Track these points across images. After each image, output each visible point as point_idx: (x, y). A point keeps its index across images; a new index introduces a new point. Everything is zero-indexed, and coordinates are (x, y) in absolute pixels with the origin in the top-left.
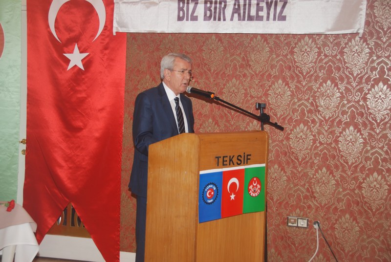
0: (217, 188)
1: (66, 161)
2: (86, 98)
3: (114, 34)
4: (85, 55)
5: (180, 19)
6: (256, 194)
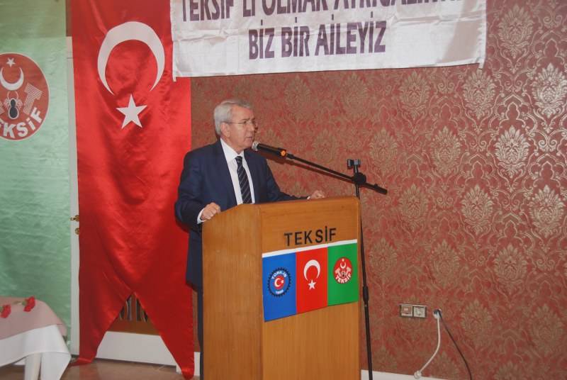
0: (288, 275)
1: (125, 241)
2: (145, 162)
3: (175, 80)
4: (143, 108)
5: (252, 56)
6: (346, 280)
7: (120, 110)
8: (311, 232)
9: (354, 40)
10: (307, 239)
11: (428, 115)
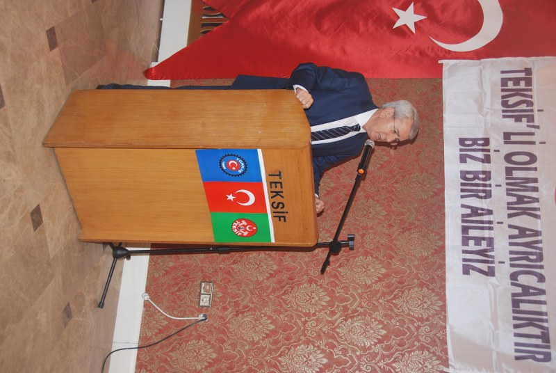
0: (241, 174)
1: (279, 12)
2: (358, 32)
3: (440, 62)
4: (413, 29)
5: (462, 141)
6: (235, 231)
7: (412, 6)
8: (283, 197)
9: (476, 244)
10: (275, 194)
11: (397, 315)
